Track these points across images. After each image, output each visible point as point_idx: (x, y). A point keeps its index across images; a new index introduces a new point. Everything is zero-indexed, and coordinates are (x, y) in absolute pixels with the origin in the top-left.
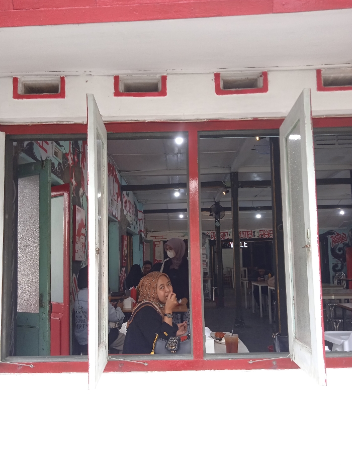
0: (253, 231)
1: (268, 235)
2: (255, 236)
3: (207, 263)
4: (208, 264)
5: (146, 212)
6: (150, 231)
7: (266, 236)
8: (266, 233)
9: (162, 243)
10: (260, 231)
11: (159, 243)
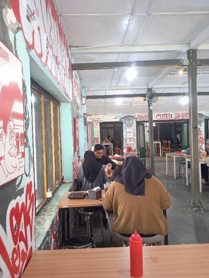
0: (171, 113)
1: (182, 117)
2: (172, 117)
3: (134, 139)
4: (136, 140)
5: (88, 97)
6: (89, 115)
7: (181, 118)
8: (181, 115)
9: (98, 124)
10: (176, 114)
11: (96, 124)
